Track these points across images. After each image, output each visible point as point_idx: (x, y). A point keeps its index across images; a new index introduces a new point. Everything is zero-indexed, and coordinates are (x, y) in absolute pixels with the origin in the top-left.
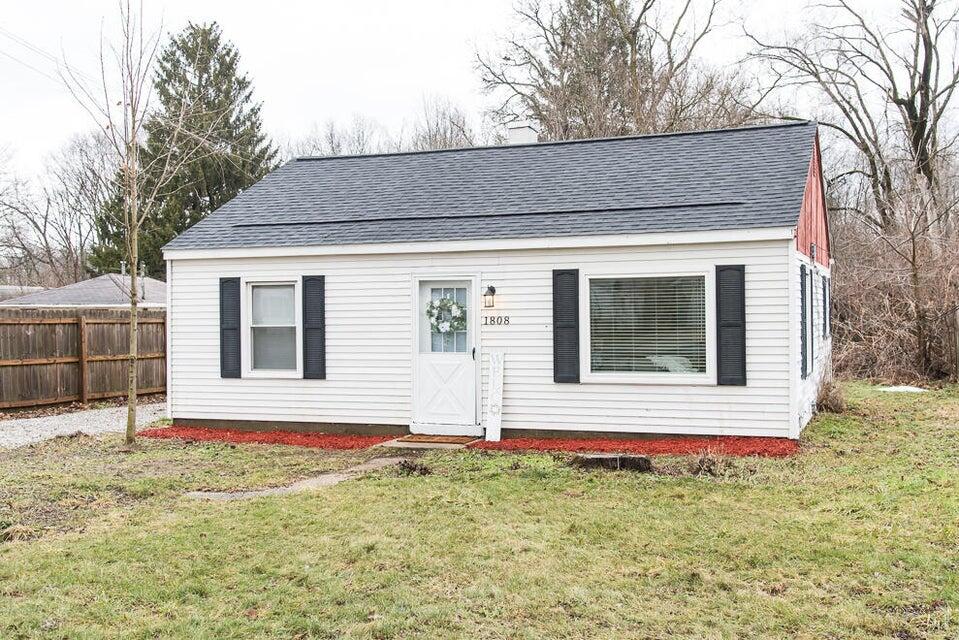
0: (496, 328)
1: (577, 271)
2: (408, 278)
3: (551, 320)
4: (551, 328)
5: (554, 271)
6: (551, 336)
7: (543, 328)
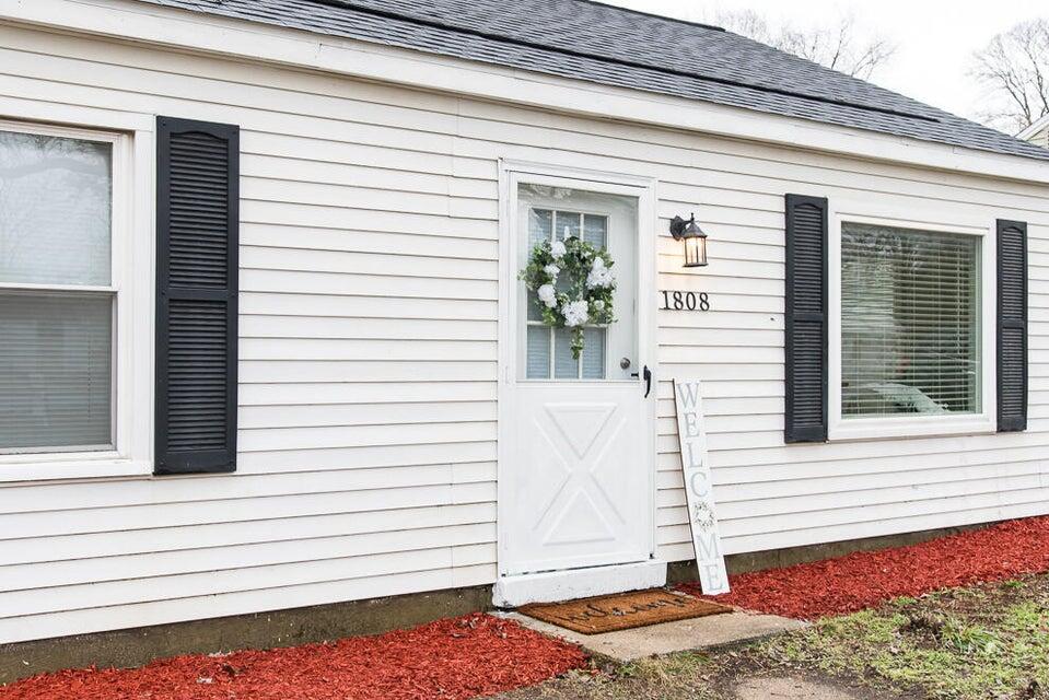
0: (684, 318)
1: (825, 201)
2: (488, 171)
3: (780, 306)
4: (780, 323)
5: (787, 197)
6: (780, 339)
7: (763, 322)
